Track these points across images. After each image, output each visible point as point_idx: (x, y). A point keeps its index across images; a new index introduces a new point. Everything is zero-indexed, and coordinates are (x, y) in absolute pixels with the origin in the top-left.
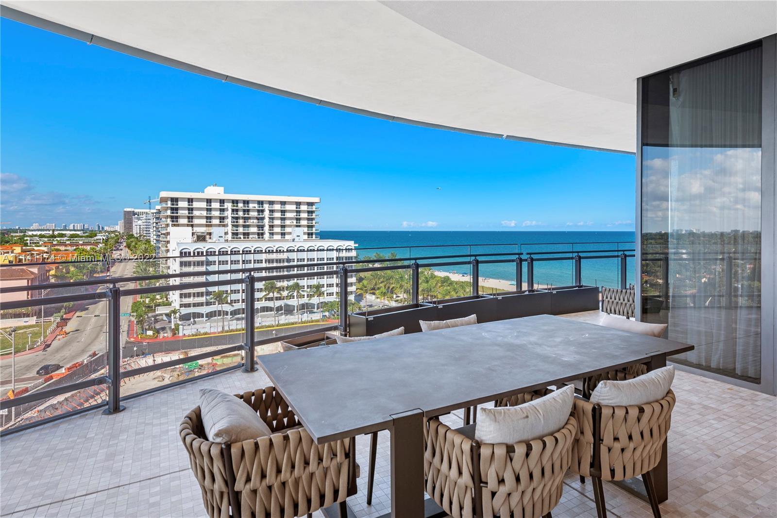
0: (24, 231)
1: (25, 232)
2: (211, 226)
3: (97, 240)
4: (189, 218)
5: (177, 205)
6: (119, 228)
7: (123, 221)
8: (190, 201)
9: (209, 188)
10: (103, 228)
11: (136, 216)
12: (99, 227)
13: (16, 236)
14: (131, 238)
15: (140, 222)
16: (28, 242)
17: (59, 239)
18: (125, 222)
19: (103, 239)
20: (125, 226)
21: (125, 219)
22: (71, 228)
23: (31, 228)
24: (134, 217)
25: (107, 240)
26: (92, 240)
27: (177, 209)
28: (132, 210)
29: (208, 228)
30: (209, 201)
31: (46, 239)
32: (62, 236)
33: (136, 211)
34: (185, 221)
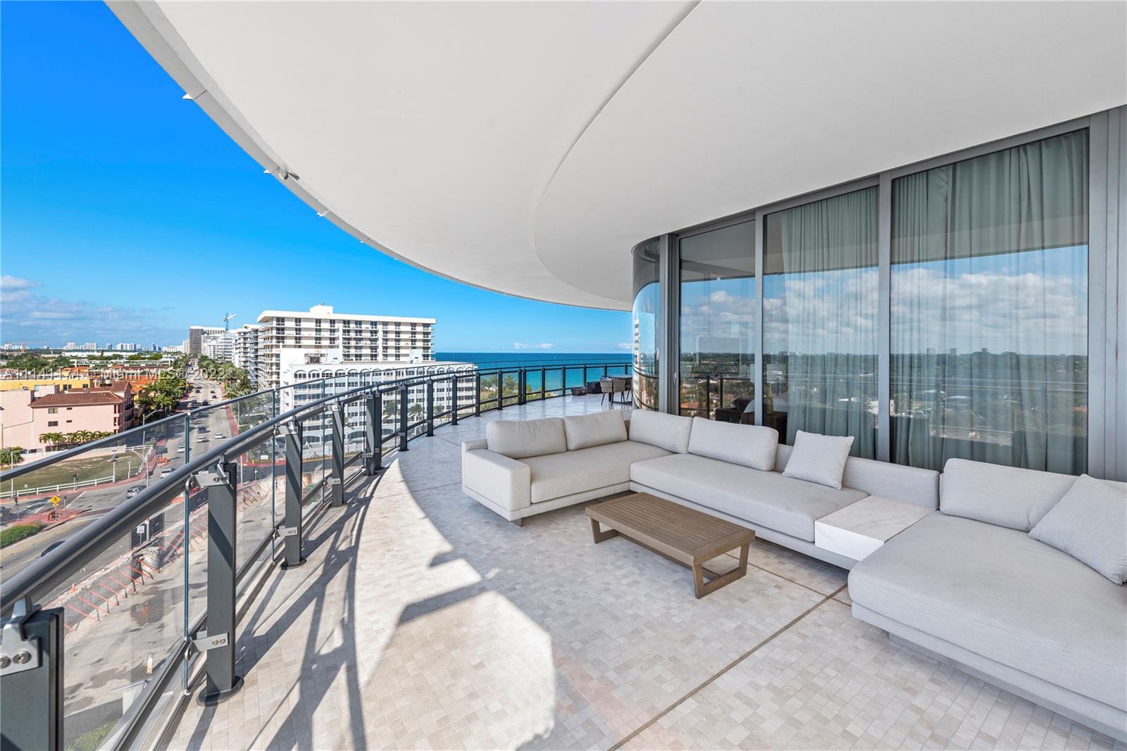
0: (59, 352)
1: (61, 353)
2: (320, 347)
3: (163, 362)
4: (296, 338)
5: (283, 325)
6: (184, 348)
7: (188, 340)
8: (298, 320)
9: (316, 307)
10: (160, 349)
11: (206, 335)
12: (155, 347)
13: (50, 358)
14: (205, 360)
15: (214, 342)
16: (75, 364)
17: (114, 361)
18: (191, 343)
19: (171, 362)
20: (191, 347)
21: (191, 338)
22: (119, 348)
23: (65, 348)
24: (202, 336)
25: (176, 363)
26: (157, 363)
27: (283, 329)
28: (201, 328)
29: (317, 349)
30: (318, 321)
31: (98, 362)
32: (115, 357)
33: (205, 329)
34: (292, 342)
